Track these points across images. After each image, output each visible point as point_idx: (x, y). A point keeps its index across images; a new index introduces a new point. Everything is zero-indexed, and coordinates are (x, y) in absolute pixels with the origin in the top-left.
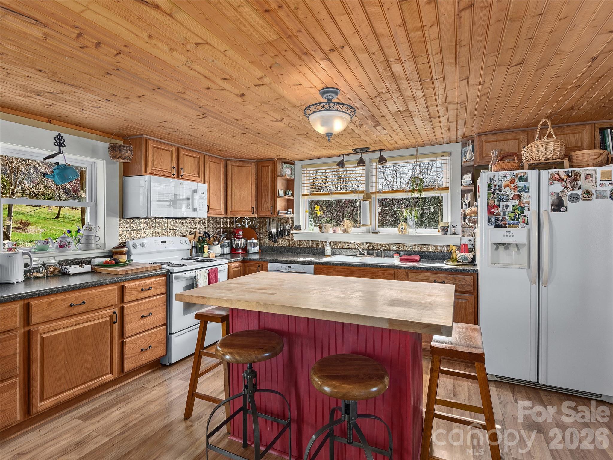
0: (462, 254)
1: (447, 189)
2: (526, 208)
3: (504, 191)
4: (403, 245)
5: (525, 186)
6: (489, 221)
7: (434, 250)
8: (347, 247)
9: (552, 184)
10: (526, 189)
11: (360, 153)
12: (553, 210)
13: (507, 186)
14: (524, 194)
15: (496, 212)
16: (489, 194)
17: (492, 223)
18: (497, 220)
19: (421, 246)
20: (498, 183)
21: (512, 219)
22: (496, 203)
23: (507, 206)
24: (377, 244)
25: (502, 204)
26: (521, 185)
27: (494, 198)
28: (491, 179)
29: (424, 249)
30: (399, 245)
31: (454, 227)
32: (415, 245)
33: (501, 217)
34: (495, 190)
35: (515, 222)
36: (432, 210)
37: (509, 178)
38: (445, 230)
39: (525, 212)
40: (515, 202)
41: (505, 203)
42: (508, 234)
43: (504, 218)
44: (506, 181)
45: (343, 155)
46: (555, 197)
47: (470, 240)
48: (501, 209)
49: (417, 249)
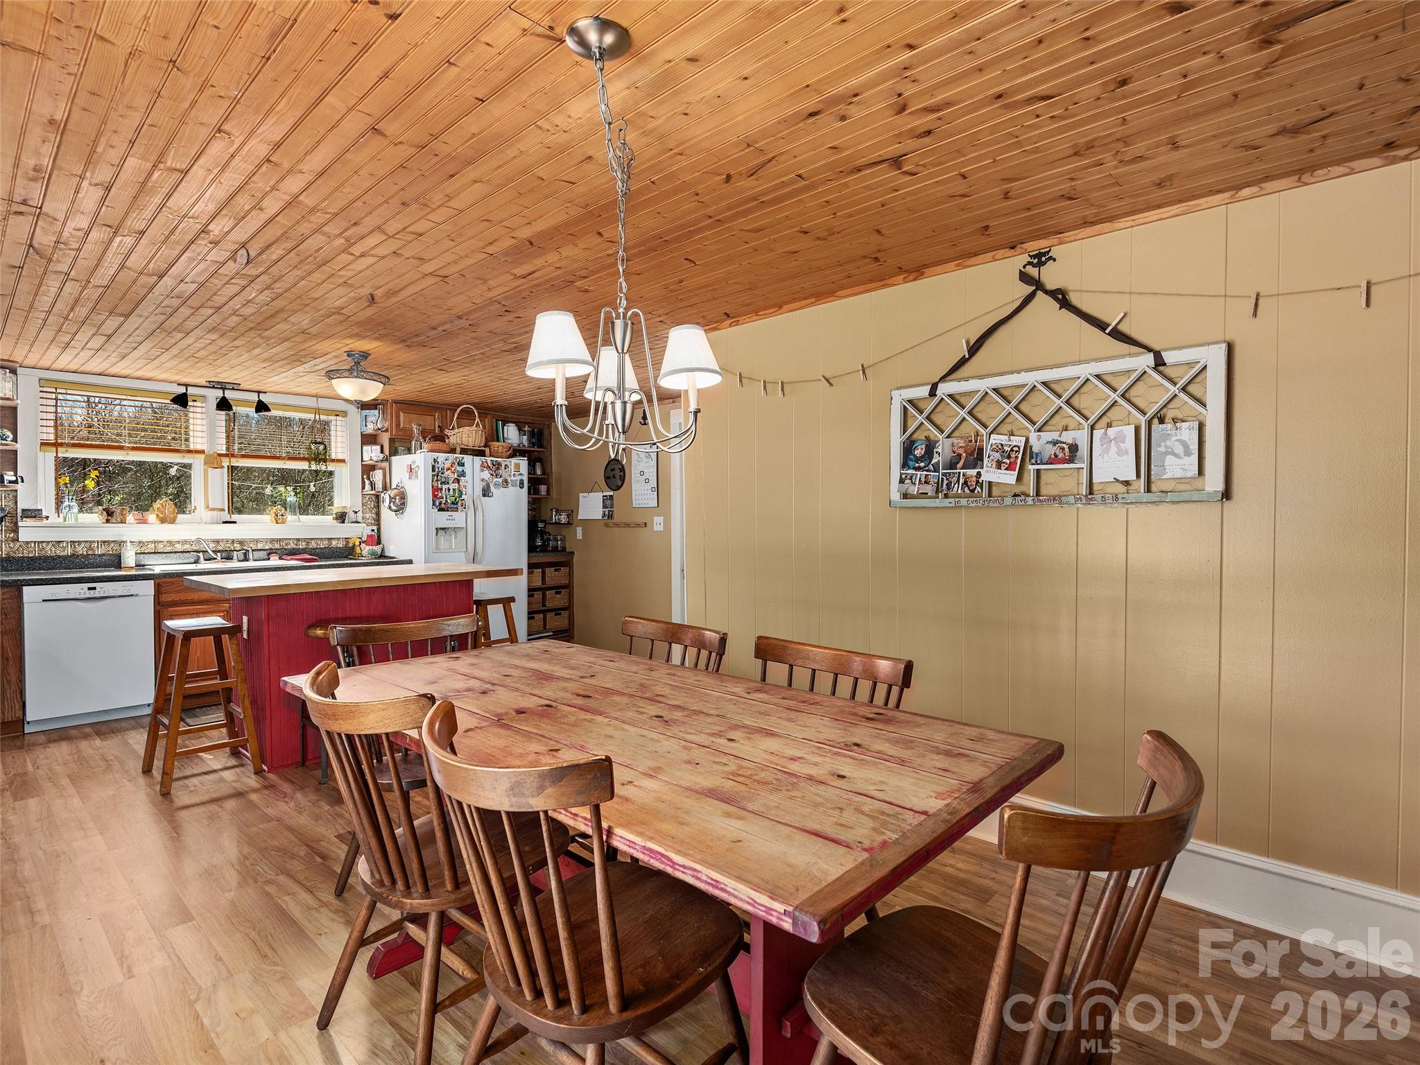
0: (371, 547)
1: (343, 461)
2: (464, 492)
3: (447, 473)
4: (279, 540)
5: (463, 471)
6: (433, 505)
7: (327, 546)
8: (168, 549)
9: (482, 471)
10: (463, 474)
11: (221, 388)
12: (484, 495)
13: (448, 469)
14: (462, 478)
15: (440, 495)
16: (433, 476)
17: (437, 507)
18: (440, 504)
19: (308, 541)
20: (441, 465)
21: (453, 503)
22: (440, 486)
23: (449, 490)
24: (233, 541)
25: (445, 487)
26: (460, 469)
27: (437, 480)
28: (435, 461)
29: (313, 545)
30: (272, 541)
31: (356, 512)
32: (298, 540)
33: (444, 501)
34: (439, 472)
35: (455, 506)
36: (312, 489)
37: (450, 461)
38: (341, 517)
39: (463, 497)
40: (456, 486)
41: (447, 486)
42: (451, 518)
43: (446, 501)
44: (448, 465)
45: (187, 385)
46: (484, 483)
47: (373, 530)
48: (444, 492)
49: (302, 545)
